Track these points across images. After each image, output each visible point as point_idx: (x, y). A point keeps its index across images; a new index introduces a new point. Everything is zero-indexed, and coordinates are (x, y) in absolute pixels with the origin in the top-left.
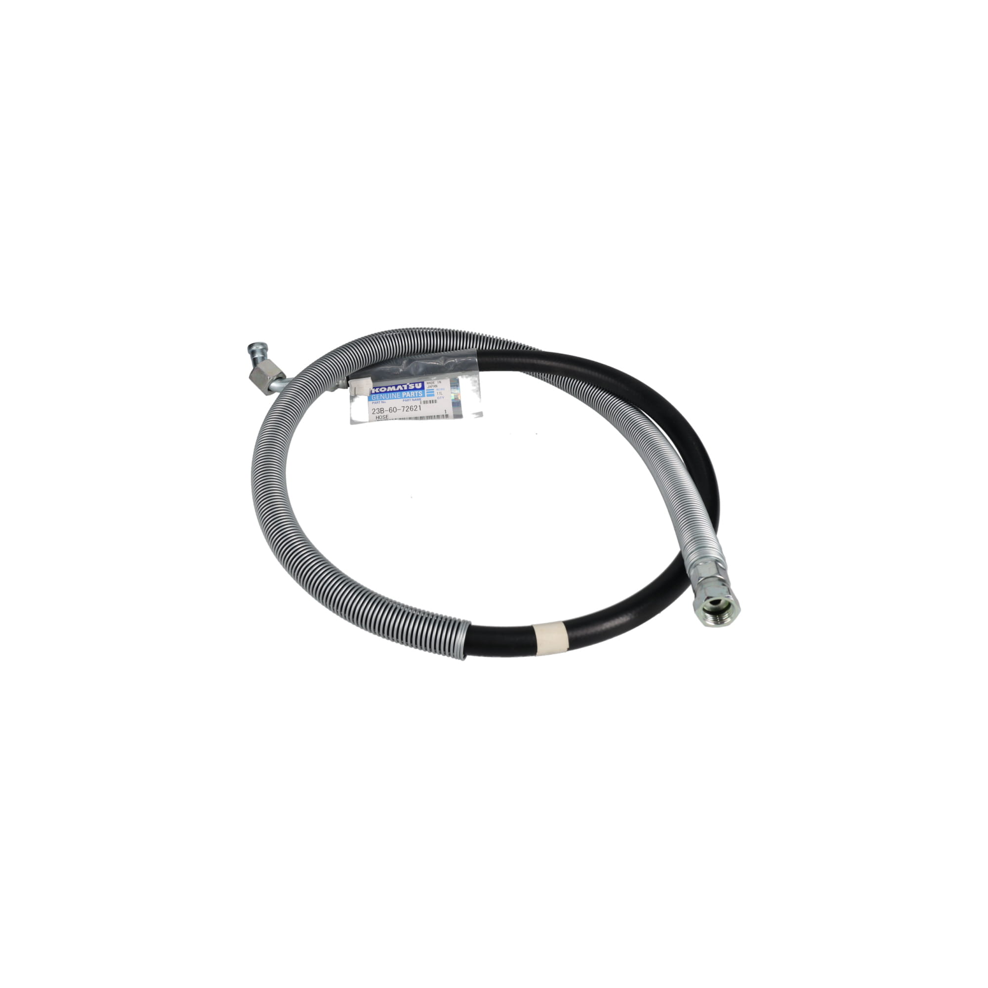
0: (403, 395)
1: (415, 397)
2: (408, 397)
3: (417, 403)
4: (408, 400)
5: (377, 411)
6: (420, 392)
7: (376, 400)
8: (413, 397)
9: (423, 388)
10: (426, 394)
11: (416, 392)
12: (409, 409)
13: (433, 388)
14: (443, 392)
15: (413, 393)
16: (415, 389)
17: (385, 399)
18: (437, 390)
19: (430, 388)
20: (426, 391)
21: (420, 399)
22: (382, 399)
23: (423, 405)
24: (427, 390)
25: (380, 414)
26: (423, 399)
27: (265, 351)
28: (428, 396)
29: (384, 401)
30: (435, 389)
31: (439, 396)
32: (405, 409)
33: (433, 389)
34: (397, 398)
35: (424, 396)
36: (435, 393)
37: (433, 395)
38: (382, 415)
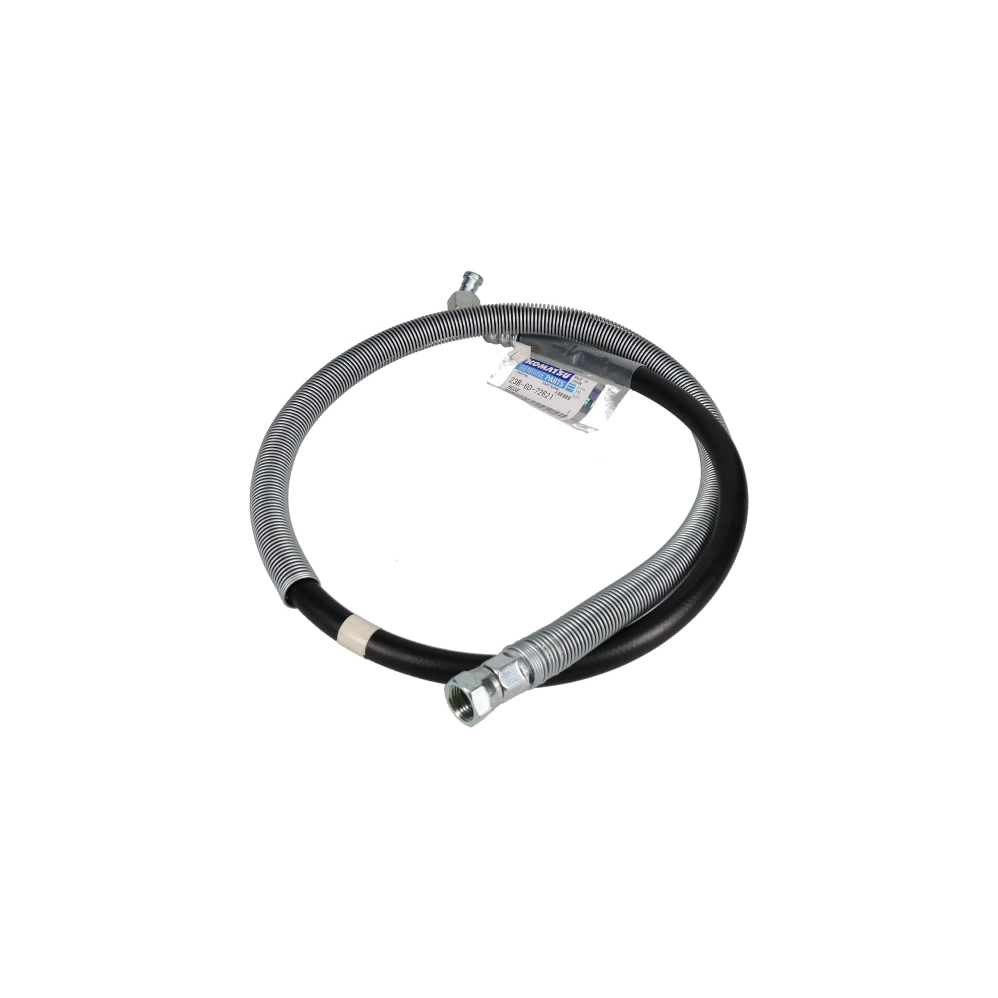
0: (547, 377)
1: (556, 385)
2: (550, 382)
3: (553, 391)
4: (547, 384)
5: (515, 381)
6: (564, 382)
7: (522, 370)
8: (553, 384)
9: (568, 380)
10: (566, 386)
11: (560, 380)
12: (541, 394)
13: (576, 384)
14: (582, 392)
15: (556, 379)
16: (561, 377)
17: (530, 374)
18: (579, 388)
19: (574, 383)
20: (568, 383)
21: (558, 389)
22: (528, 373)
23: (556, 396)
24: (570, 383)
25: (515, 385)
26: (561, 390)
27: (478, 284)
28: (567, 389)
29: (528, 375)
30: (578, 385)
31: (576, 394)
32: (539, 392)
33: (575, 386)
34: (540, 378)
35: (563, 388)
36: (575, 390)
37: (571, 391)
38: (516, 386)
